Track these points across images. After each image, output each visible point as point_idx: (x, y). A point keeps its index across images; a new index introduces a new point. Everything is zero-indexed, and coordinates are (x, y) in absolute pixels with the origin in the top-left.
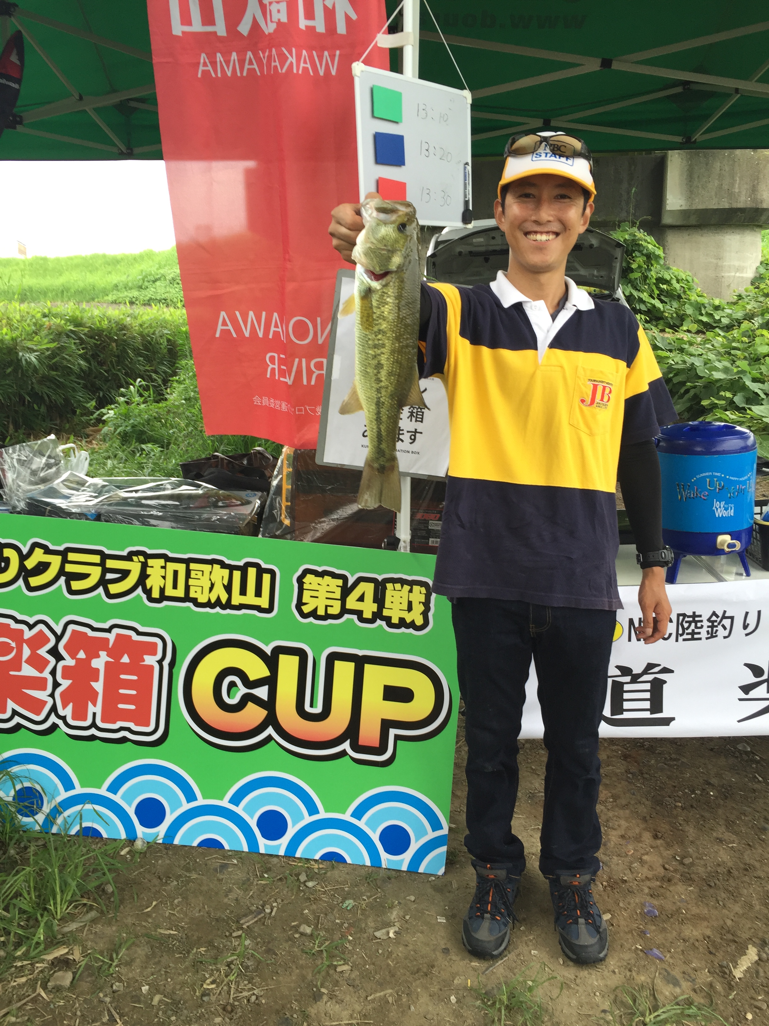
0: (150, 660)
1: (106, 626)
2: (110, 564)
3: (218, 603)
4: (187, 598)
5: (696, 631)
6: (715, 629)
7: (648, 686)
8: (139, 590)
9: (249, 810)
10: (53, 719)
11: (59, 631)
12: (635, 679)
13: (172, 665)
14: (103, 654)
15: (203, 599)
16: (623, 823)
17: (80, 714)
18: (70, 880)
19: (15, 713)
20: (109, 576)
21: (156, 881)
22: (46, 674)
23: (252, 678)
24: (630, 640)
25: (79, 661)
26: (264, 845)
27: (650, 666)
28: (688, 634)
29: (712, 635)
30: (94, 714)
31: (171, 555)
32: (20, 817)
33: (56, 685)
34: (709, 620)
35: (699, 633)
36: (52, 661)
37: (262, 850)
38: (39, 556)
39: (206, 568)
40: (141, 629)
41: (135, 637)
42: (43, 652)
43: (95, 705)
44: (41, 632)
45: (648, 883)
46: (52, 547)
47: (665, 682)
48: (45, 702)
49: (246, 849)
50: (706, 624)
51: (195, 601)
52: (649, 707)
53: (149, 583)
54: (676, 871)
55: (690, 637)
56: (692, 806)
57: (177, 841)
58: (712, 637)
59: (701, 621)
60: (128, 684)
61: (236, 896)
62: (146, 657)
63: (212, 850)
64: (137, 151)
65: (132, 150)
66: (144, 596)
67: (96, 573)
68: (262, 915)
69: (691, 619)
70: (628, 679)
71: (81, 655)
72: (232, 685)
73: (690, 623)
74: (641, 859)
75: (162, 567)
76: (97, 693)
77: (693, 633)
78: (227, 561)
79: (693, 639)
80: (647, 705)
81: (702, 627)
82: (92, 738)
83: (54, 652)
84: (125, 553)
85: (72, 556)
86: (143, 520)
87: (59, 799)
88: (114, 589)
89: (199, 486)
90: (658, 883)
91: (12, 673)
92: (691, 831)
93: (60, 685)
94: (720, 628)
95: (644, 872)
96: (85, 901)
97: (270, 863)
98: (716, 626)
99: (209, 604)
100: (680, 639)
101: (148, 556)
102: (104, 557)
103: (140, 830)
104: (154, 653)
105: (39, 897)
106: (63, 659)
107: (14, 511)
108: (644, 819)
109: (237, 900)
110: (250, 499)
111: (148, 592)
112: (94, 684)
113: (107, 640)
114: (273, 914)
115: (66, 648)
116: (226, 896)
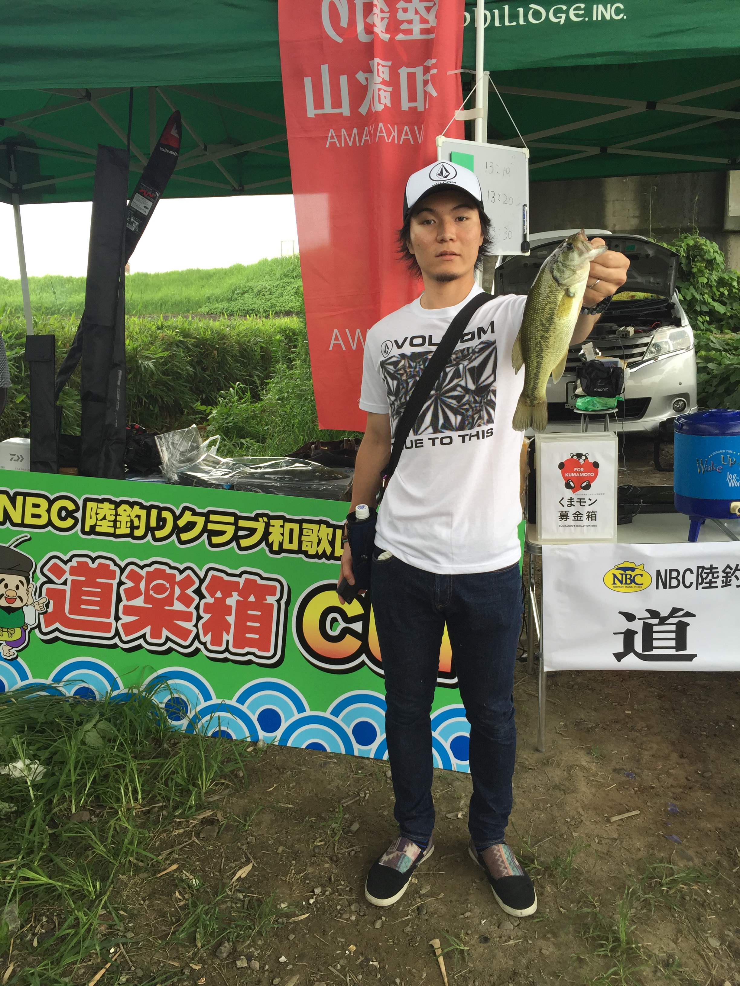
0: (271, 600)
1: (238, 572)
2: (242, 523)
3: (324, 555)
4: (300, 551)
5: (713, 580)
6: (729, 579)
7: (673, 628)
8: (263, 544)
9: (347, 720)
10: (196, 644)
11: (202, 575)
12: (663, 621)
13: (288, 603)
14: (235, 594)
15: (312, 552)
16: (655, 746)
17: (217, 641)
18: (213, 762)
19: (168, 639)
20: (241, 533)
21: (274, 771)
22: (192, 609)
23: (349, 615)
24: (657, 588)
25: (216, 599)
26: (358, 749)
27: (675, 611)
28: (706, 583)
29: (727, 584)
30: (228, 641)
31: (288, 517)
32: (170, 720)
33: (199, 618)
34: (724, 571)
35: (716, 582)
36: (197, 599)
37: (356, 754)
38: (188, 517)
39: (315, 527)
40: (264, 575)
41: (259, 581)
42: (190, 592)
43: (228, 634)
44: (188, 576)
45: (673, 790)
46: (198, 510)
47: (688, 624)
48: (191, 631)
49: (343, 752)
50: (721, 574)
51: (306, 553)
52: (674, 645)
53: (271, 538)
54: (697, 781)
55: (708, 585)
56: (715, 735)
57: (289, 744)
58: (727, 585)
59: (718, 572)
60: (254, 618)
61: (337, 785)
62: (267, 597)
63: (317, 752)
64: (246, 187)
65: (243, 187)
66: (267, 549)
67: (230, 530)
68: (358, 798)
69: (709, 571)
70: (656, 621)
71: (219, 595)
72: (334, 620)
73: (708, 574)
74: (668, 772)
75: (281, 526)
76: (230, 625)
77: (710, 582)
78: (332, 522)
79: (710, 587)
80: (673, 643)
81: (718, 577)
82: (226, 660)
83: (198, 592)
84: (252, 515)
85: (213, 517)
86: (266, 489)
87: (199, 708)
88: (244, 543)
89: (308, 464)
90: (681, 790)
91: (166, 608)
92: (712, 753)
93: (202, 618)
94: (733, 578)
95: (671, 781)
96: (223, 781)
97: (363, 763)
98: (730, 577)
99: (317, 556)
100: (700, 587)
101: (270, 518)
102: (237, 518)
103: (262, 734)
104: (274, 595)
105: (189, 777)
106: (205, 597)
107: (169, 481)
108: (673, 744)
109: (337, 787)
110: (348, 474)
111: (270, 546)
112: (227, 618)
113: (238, 583)
114: (366, 798)
115: (207, 588)
116: (330, 784)
